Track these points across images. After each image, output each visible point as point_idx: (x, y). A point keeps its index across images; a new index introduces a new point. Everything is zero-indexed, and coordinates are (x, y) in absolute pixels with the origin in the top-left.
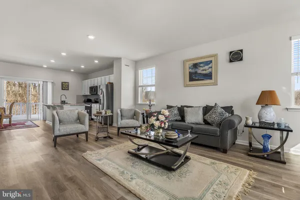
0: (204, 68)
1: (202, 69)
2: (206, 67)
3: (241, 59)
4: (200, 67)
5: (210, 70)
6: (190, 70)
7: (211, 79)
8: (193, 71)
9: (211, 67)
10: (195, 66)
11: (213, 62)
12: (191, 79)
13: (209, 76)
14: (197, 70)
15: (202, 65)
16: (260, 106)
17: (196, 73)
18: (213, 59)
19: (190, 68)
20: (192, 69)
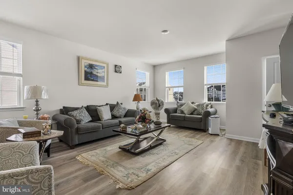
0: (98, 71)
2: (101, 71)
3: (121, 73)
4: (95, 69)
5: (103, 74)
6: (86, 69)
8: (89, 70)
9: (104, 72)
10: (91, 66)
11: (106, 68)
12: (86, 79)
14: (92, 71)
15: (97, 68)
17: (91, 73)
18: (105, 65)
19: (85, 67)
20: (88, 68)
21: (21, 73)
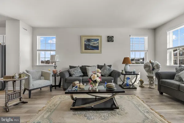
0: (94, 43)
1: (93, 43)
2: (96, 42)
3: (113, 41)
4: (92, 41)
5: (98, 44)
6: (85, 43)
7: (98, 49)
8: (87, 43)
9: (98, 43)
10: (89, 40)
11: (99, 40)
12: (86, 49)
13: (97, 48)
14: (90, 43)
15: (93, 41)
16: (124, 65)
17: (89, 45)
18: (99, 38)
19: (85, 41)
20: (86, 42)
21: (55, 49)
